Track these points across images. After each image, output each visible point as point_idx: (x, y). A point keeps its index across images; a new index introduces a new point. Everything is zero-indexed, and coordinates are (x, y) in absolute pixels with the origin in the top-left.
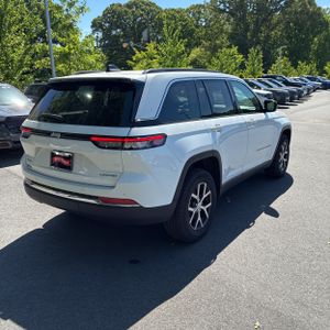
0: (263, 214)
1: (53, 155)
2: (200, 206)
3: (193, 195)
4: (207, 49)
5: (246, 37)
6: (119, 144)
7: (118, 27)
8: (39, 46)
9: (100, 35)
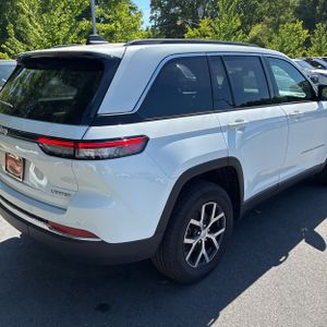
0: (303, 242)
1: (7, 157)
2: (205, 234)
3: (193, 221)
4: (269, 25)
5: (314, 11)
6: (71, 150)
7: (177, 5)
8: (84, 24)
9: (159, 13)
